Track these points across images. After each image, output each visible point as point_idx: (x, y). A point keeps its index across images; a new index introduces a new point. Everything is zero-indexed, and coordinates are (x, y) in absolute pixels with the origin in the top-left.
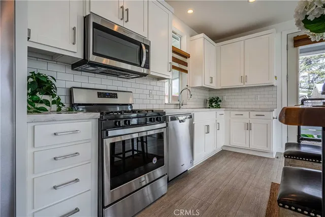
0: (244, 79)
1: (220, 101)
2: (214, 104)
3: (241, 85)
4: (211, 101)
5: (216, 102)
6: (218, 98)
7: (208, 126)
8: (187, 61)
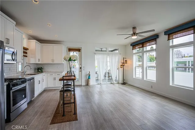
0: (53, 60)
1: (43, 69)
2: (40, 70)
3: (52, 63)
4: (38, 69)
5: (41, 69)
6: (42, 68)
7: (40, 81)
8: (27, 51)
